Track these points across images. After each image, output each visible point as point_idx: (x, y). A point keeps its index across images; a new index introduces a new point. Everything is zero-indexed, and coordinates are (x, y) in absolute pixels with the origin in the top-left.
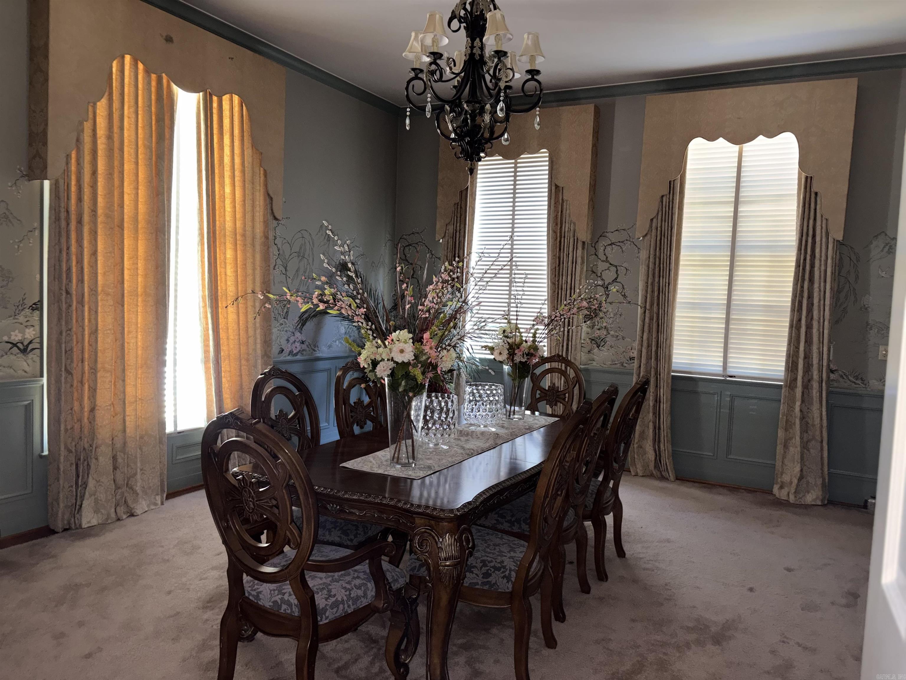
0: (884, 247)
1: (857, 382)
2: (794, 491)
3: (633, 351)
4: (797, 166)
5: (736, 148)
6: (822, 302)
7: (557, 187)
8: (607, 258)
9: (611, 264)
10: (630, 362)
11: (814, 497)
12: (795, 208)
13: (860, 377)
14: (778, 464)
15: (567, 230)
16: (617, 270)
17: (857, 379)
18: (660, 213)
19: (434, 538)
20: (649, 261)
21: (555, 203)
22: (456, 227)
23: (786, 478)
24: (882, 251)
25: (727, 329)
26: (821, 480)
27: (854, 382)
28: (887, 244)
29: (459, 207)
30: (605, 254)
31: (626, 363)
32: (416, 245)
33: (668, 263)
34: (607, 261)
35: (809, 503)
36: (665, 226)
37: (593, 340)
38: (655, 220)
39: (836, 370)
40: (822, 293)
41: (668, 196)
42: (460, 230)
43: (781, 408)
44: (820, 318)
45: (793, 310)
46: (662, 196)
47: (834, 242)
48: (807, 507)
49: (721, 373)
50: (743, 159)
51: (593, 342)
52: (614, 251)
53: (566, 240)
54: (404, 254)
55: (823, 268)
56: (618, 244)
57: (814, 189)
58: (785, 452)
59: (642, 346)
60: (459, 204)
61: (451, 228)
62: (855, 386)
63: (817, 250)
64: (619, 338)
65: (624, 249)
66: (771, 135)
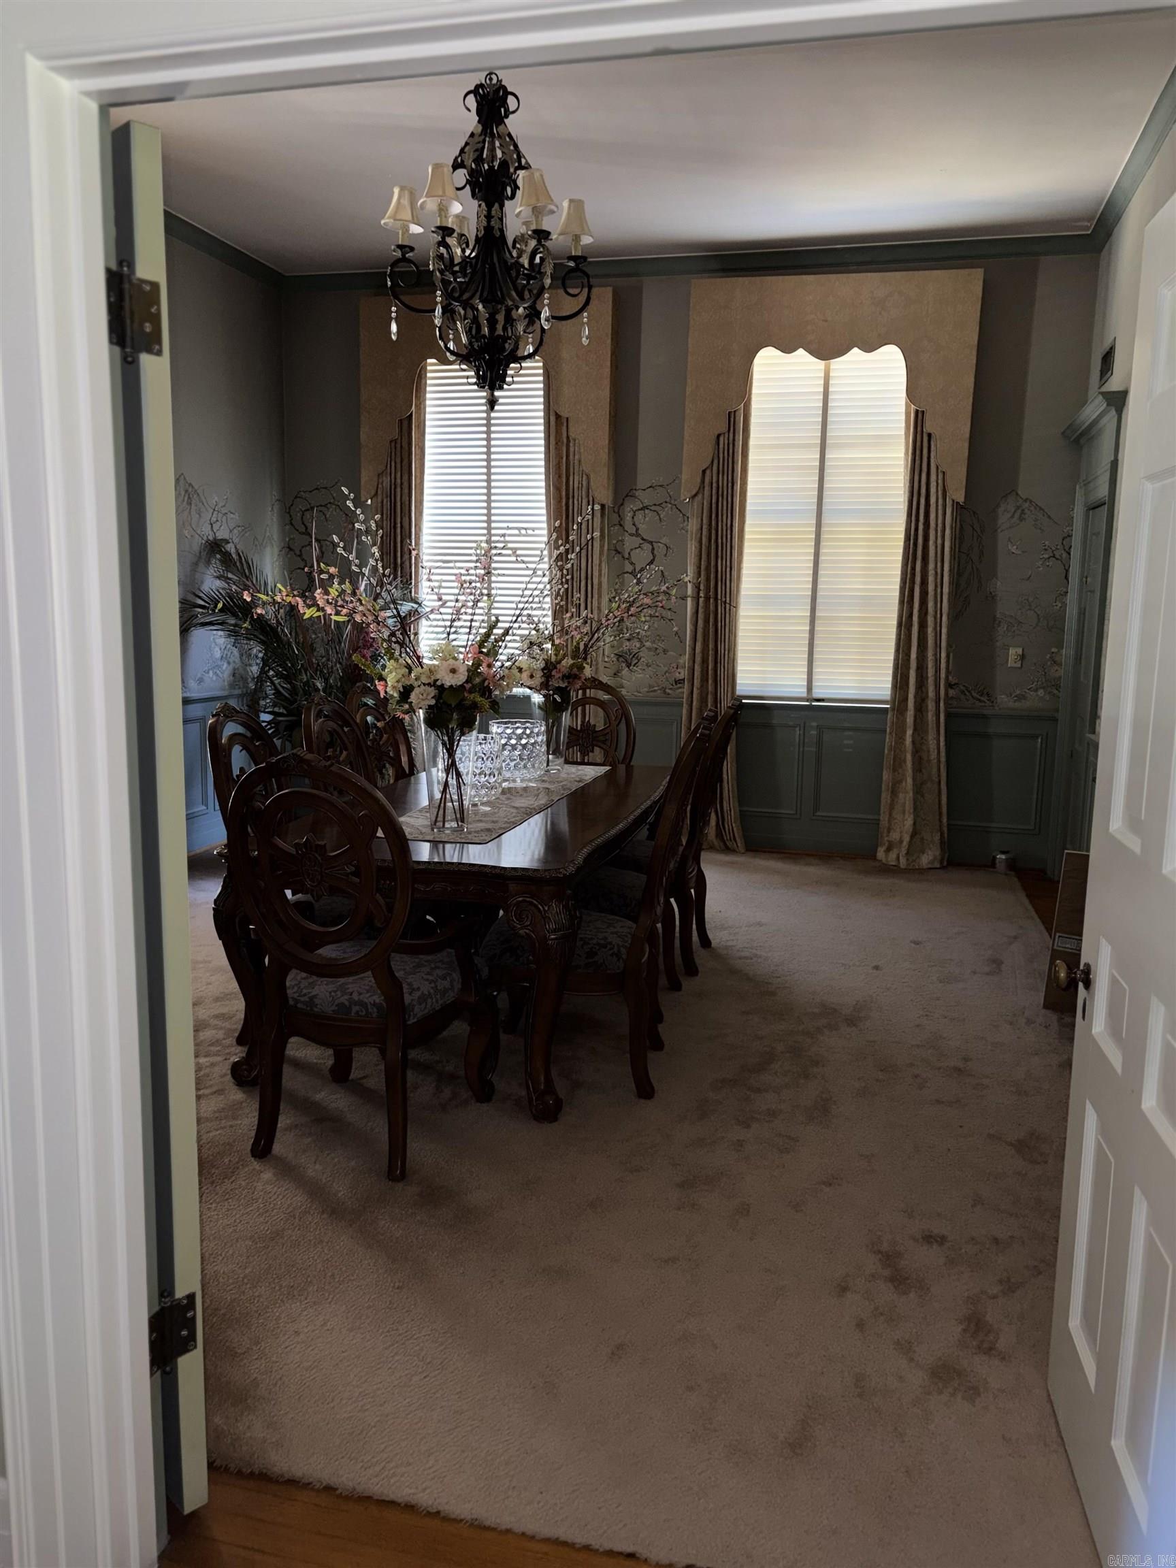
0: (1015, 511)
1: (982, 698)
2: (905, 852)
3: (679, 670)
4: (904, 395)
5: (820, 364)
6: (939, 590)
7: (558, 417)
8: (637, 529)
9: (643, 539)
10: (675, 687)
11: (931, 858)
12: (902, 455)
13: (985, 692)
14: (884, 818)
15: (576, 486)
16: (653, 549)
17: (981, 695)
18: (716, 462)
19: (536, 906)
20: (701, 534)
21: (557, 443)
22: (395, 479)
23: (895, 836)
24: (1012, 517)
25: (812, 632)
26: (939, 834)
27: (979, 700)
28: (1018, 508)
29: (398, 446)
30: (634, 524)
31: (671, 689)
32: (323, 509)
33: (729, 536)
34: (637, 535)
35: (925, 867)
36: (723, 481)
37: (621, 656)
38: (708, 472)
39: (955, 684)
40: (939, 577)
41: (727, 436)
42: (402, 484)
43: (887, 740)
44: (936, 612)
45: (901, 602)
46: (719, 436)
47: (953, 505)
48: (922, 871)
49: (805, 695)
50: (831, 382)
51: (621, 659)
52: (647, 519)
53: (576, 502)
54: (303, 523)
55: (939, 541)
56: (652, 508)
57: (927, 429)
58: (893, 800)
59: (694, 662)
60: (399, 441)
61: (386, 481)
62: (981, 704)
63: (932, 516)
64: (658, 651)
65: (662, 516)
66: (869, 347)
